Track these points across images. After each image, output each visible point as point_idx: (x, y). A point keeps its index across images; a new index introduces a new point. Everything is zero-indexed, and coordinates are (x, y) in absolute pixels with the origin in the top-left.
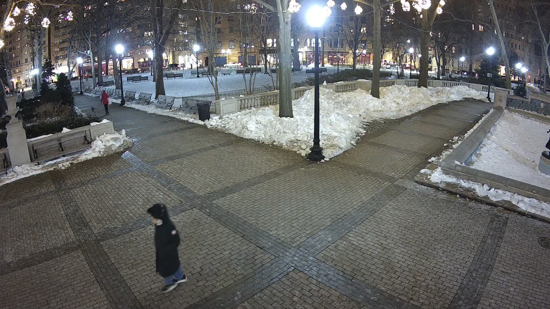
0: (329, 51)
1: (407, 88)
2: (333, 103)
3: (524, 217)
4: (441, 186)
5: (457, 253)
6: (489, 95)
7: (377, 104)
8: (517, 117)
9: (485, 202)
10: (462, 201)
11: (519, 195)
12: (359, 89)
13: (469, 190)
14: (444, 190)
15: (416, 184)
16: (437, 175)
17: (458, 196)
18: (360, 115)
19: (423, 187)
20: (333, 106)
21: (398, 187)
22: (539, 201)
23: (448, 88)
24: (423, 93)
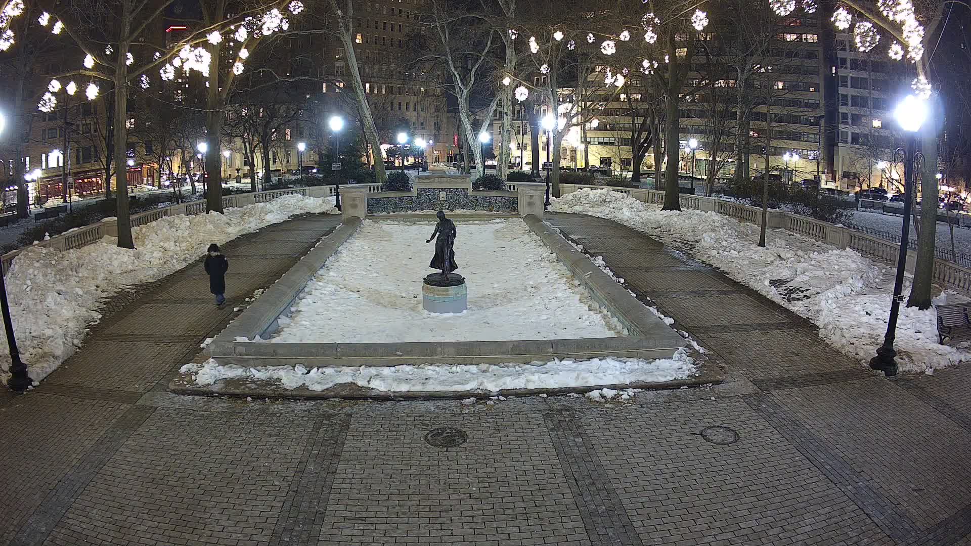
0: (75, 171)
1: (186, 219)
2: (53, 273)
3: (389, 403)
4: (215, 388)
5: (247, 507)
6: (338, 200)
7: (126, 259)
8: (389, 227)
9: (301, 396)
10: (257, 407)
11: (370, 366)
12: (106, 236)
13: (267, 383)
14: (223, 395)
15: (174, 395)
16: (208, 371)
17: (249, 399)
18: (97, 287)
19: (186, 398)
20: (53, 279)
21: (143, 409)
22: (416, 366)
23: (262, 204)
24: (211, 222)
